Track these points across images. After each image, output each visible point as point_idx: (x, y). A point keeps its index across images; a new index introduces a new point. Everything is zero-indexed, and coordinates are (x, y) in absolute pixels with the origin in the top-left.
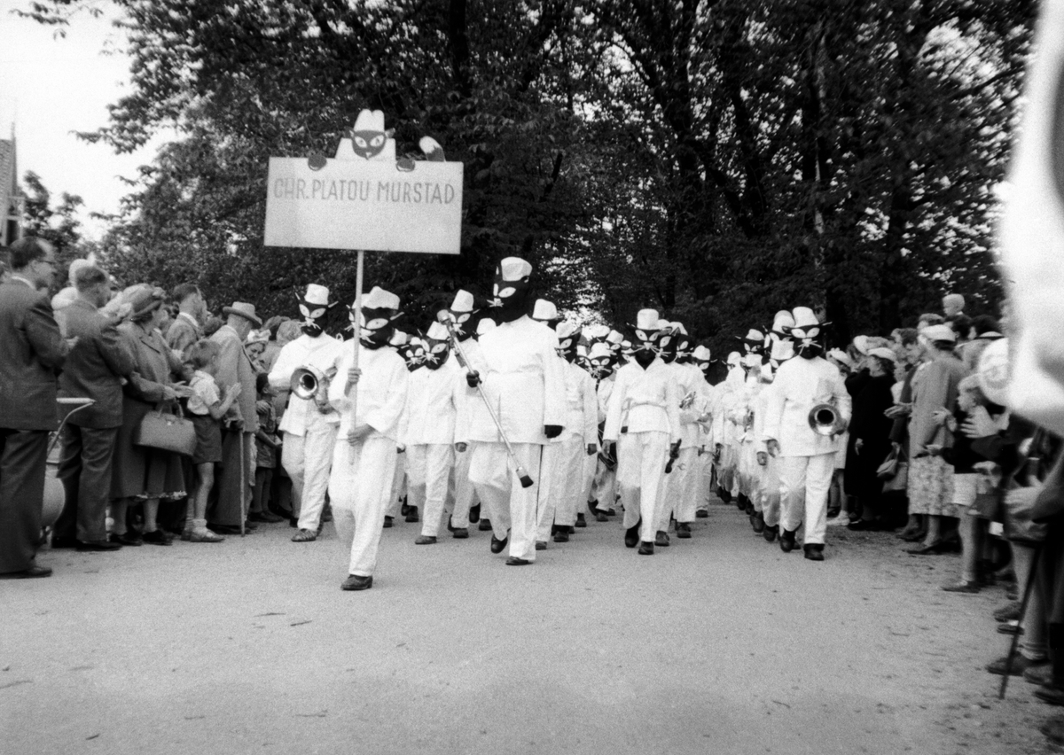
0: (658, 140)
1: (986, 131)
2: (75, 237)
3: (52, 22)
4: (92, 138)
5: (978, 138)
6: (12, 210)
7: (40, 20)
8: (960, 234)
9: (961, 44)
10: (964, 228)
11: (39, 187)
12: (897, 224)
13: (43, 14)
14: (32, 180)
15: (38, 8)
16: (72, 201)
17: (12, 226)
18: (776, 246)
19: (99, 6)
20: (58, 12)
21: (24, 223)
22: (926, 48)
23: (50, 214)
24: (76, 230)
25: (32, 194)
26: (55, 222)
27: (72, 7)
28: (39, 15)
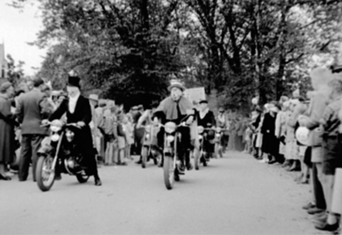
0: (205, 43)
1: (309, 39)
2: (23, 74)
3: (19, 7)
4: (32, 44)
5: (307, 41)
6: (3, 66)
7: (15, 7)
8: (300, 71)
9: (300, 12)
10: (301, 69)
11: (11, 59)
12: (281, 68)
13: (16, 5)
14: (9, 57)
15: (14, 3)
16: (21, 63)
17: (3, 72)
18: (244, 75)
19: (34, 2)
20: (20, 4)
21: (6, 70)
22: (289, 13)
23: (14, 67)
24: (23, 72)
25: (9, 61)
26: (16, 70)
27: (25, 2)
28: (14, 5)
